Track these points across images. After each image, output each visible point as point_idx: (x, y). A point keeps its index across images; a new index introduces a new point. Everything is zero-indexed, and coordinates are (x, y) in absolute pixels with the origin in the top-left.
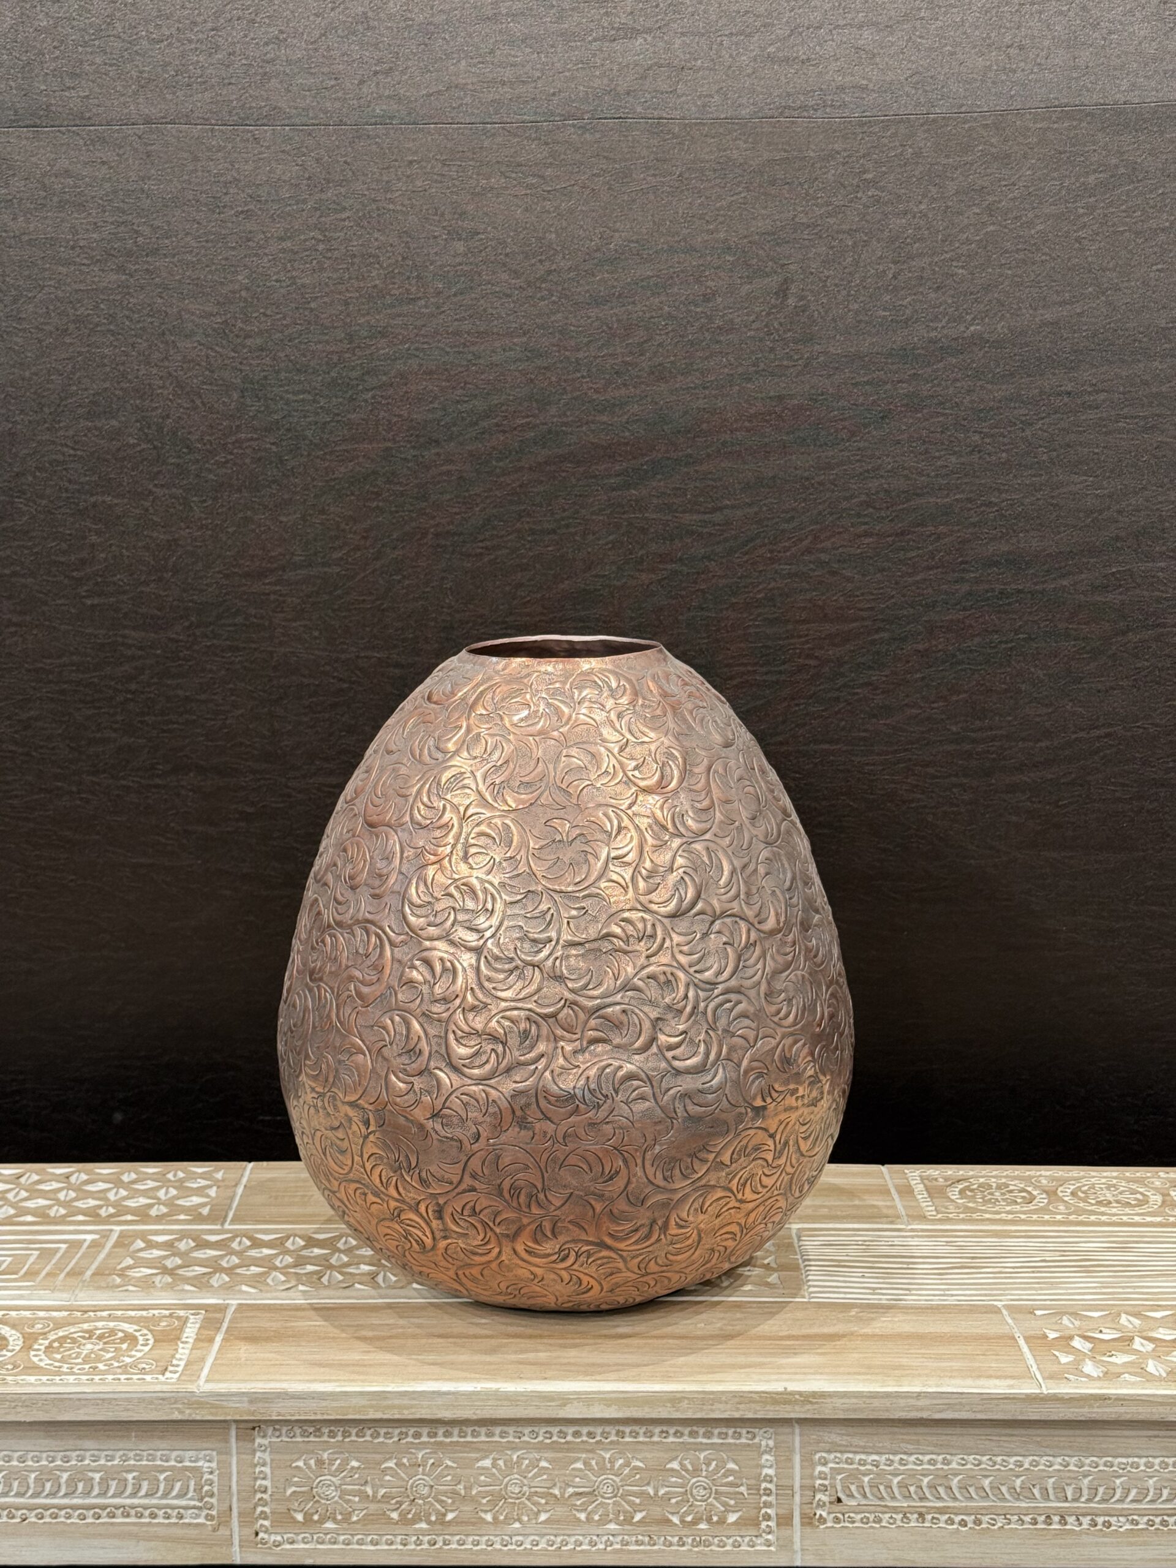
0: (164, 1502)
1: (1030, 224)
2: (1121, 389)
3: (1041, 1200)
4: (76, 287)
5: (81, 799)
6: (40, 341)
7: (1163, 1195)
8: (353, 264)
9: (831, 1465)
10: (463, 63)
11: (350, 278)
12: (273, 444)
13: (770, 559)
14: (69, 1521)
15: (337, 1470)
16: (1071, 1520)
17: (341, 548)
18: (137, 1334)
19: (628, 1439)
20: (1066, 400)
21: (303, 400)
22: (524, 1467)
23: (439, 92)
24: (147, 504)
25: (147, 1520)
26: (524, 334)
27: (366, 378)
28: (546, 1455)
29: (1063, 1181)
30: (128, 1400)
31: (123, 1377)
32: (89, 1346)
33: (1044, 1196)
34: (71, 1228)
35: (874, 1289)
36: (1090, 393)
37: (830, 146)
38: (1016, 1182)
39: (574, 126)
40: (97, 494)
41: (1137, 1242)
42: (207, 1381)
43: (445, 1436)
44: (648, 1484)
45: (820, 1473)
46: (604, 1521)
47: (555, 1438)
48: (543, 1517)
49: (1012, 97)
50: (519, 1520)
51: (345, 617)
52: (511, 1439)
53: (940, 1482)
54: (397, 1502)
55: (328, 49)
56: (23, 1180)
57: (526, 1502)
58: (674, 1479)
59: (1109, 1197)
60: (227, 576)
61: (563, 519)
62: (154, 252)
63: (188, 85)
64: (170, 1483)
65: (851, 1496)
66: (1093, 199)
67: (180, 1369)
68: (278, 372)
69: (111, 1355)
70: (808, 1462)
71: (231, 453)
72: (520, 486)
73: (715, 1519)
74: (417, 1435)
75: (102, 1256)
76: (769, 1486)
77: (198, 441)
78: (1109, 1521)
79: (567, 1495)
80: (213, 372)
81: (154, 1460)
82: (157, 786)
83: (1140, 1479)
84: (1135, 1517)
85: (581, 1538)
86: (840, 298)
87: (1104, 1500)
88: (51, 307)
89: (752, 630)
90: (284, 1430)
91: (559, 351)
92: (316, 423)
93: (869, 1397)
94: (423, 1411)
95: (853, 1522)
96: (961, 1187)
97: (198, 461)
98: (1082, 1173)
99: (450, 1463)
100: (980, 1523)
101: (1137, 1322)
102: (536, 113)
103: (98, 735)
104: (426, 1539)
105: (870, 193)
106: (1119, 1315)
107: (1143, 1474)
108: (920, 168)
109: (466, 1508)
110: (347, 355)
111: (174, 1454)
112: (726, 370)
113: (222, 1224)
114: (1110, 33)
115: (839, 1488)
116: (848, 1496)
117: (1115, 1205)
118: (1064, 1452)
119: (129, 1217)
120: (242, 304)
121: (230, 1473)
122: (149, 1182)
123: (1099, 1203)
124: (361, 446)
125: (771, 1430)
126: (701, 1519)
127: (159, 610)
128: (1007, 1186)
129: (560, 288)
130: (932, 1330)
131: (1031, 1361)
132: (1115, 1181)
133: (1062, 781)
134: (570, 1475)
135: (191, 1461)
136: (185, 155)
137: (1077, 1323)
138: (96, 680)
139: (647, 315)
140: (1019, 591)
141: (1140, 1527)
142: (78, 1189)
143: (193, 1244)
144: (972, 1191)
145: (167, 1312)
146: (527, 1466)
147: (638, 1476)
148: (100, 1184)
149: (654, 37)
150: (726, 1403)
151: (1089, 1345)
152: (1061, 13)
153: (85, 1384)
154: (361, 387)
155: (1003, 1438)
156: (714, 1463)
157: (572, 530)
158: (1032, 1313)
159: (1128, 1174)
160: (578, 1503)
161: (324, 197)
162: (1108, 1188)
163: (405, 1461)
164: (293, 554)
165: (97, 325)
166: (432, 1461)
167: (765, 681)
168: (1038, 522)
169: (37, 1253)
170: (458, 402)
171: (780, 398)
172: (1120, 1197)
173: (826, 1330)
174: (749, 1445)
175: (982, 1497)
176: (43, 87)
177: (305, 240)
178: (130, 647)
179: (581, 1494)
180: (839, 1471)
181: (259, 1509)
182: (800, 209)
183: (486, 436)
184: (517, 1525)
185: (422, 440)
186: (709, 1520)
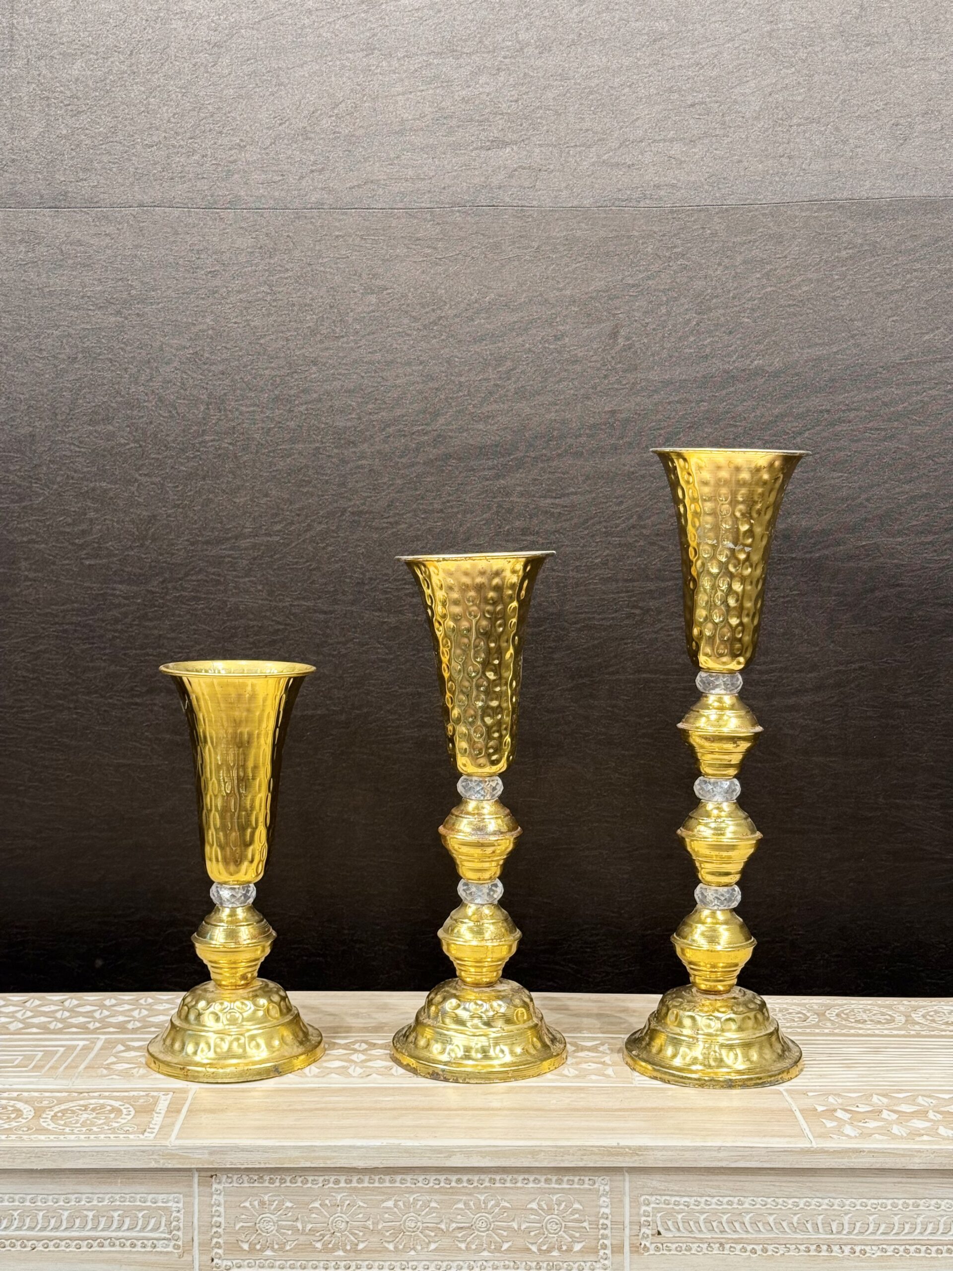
0: (142, 1234)
1: (798, 286)
2: (867, 408)
3: (813, 1019)
4: (82, 326)
5: (77, 713)
6: (56, 366)
7: (906, 1016)
8: (293, 311)
9: (653, 1205)
10: (377, 164)
11: (290, 321)
12: (230, 444)
13: (605, 533)
14: (68, 1250)
15: (274, 1210)
16: (836, 1248)
17: (280, 522)
19: (498, 1185)
20: (826, 416)
21: (254, 411)
22: (418, 1206)
23: (359, 186)
24: (133, 489)
25: (129, 1249)
26: (421, 363)
27: (301, 395)
28: (435, 1197)
29: (829, 1007)
30: (116, 1152)
32: (85, 1116)
33: (815, 1016)
34: (67, 1037)
36: (844, 411)
37: (649, 228)
38: (794, 1007)
39: (459, 211)
40: (95, 481)
41: (887, 1048)
42: (177, 1138)
43: (358, 1183)
44: (513, 1220)
45: (644, 1211)
46: (478, 1250)
47: (442, 1184)
48: (433, 1246)
49: (783, 193)
50: (414, 1249)
51: (282, 575)
52: (408, 1185)
53: (735, 1218)
54: (321, 1235)
55: (277, 153)
56: (28, 1004)
57: (420, 1235)
58: (533, 1217)
59: (865, 1017)
60: (192, 544)
61: (448, 502)
62: (143, 301)
63: (172, 179)
64: (147, 1218)
65: (668, 1230)
66: (844, 269)
68: (234, 391)
69: (102, 1121)
70: (635, 1201)
71: (198, 451)
72: (416, 477)
73: (564, 1248)
74: (337, 1182)
75: (92, 1055)
76: (606, 1222)
77: (174, 441)
78: (864, 1250)
79: (451, 1229)
80: (186, 390)
81: (135, 1201)
82: (136, 704)
83: (888, 1216)
84: (884, 1246)
85: (461, 1263)
86: (657, 339)
87: (861, 1233)
88: (64, 341)
89: (592, 587)
90: (235, 1177)
91: (446, 376)
92: (263, 428)
93: (682, 1150)
94: (343, 1161)
95: (670, 1250)
97: (172, 457)
98: (845, 1002)
99: (362, 1204)
100: (767, 1251)
101: (885, 1100)
102: (431, 202)
103: (91, 665)
104: (342, 1264)
105: (679, 263)
106: (872, 1095)
107: (889, 1212)
108: (716, 245)
109: (372, 1240)
110: (287, 378)
111: (151, 1196)
112: (572, 392)
114: (856, 147)
115: (659, 1223)
116: (666, 1229)
117: (869, 1023)
118: (830, 1195)
119: (111, 1030)
120: (208, 340)
121: (193, 1212)
122: (126, 1005)
123: (857, 1022)
124: (296, 446)
125: (608, 1178)
126: (554, 1247)
127: (141, 569)
128: (787, 1010)
129: (448, 330)
130: (729, 1105)
131: (804, 1125)
132: (869, 1007)
133: (827, 703)
134: (454, 1213)
135: (163, 1202)
136: (169, 230)
137: (840, 1101)
138: (91, 622)
139: (514, 350)
140: (793, 559)
141: (888, 1254)
142: (70, 1010)
145: (144, 1093)
146: (421, 1206)
147: (505, 1214)
148: (88, 1007)
149: (519, 148)
150: (573, 1155)
151: (850, 1116)
152: (820, 132)
153: (83, 1141)
154: (297, 402)
155: (784, 1184)
156: (564, 1204)
157: (455, 510)
158: (805, 1093)
159: (879, 1002)
160: (460, 1235)
161: (272, 261)
162: (864, 1012)
163: (327, 1202)
164: (244, 527)
165: (99, 355)
166: (348, 1202)
168: (807, 506)
169: (41, 1054)
170: (370, 413)
171: (613, 412)
172: (873, 1018)
174: (590, 1189)
175: (768, 1231)
176: (63, 179)
177: (257, 293)
178: (118, 596)
179: (462, 1228)
180: (659, 1210)
181: (215, 1240)
182: (627, 273)
183: (391, 439)
184: (413, 1253)
185: (342, 442)
186: (560, 1249)
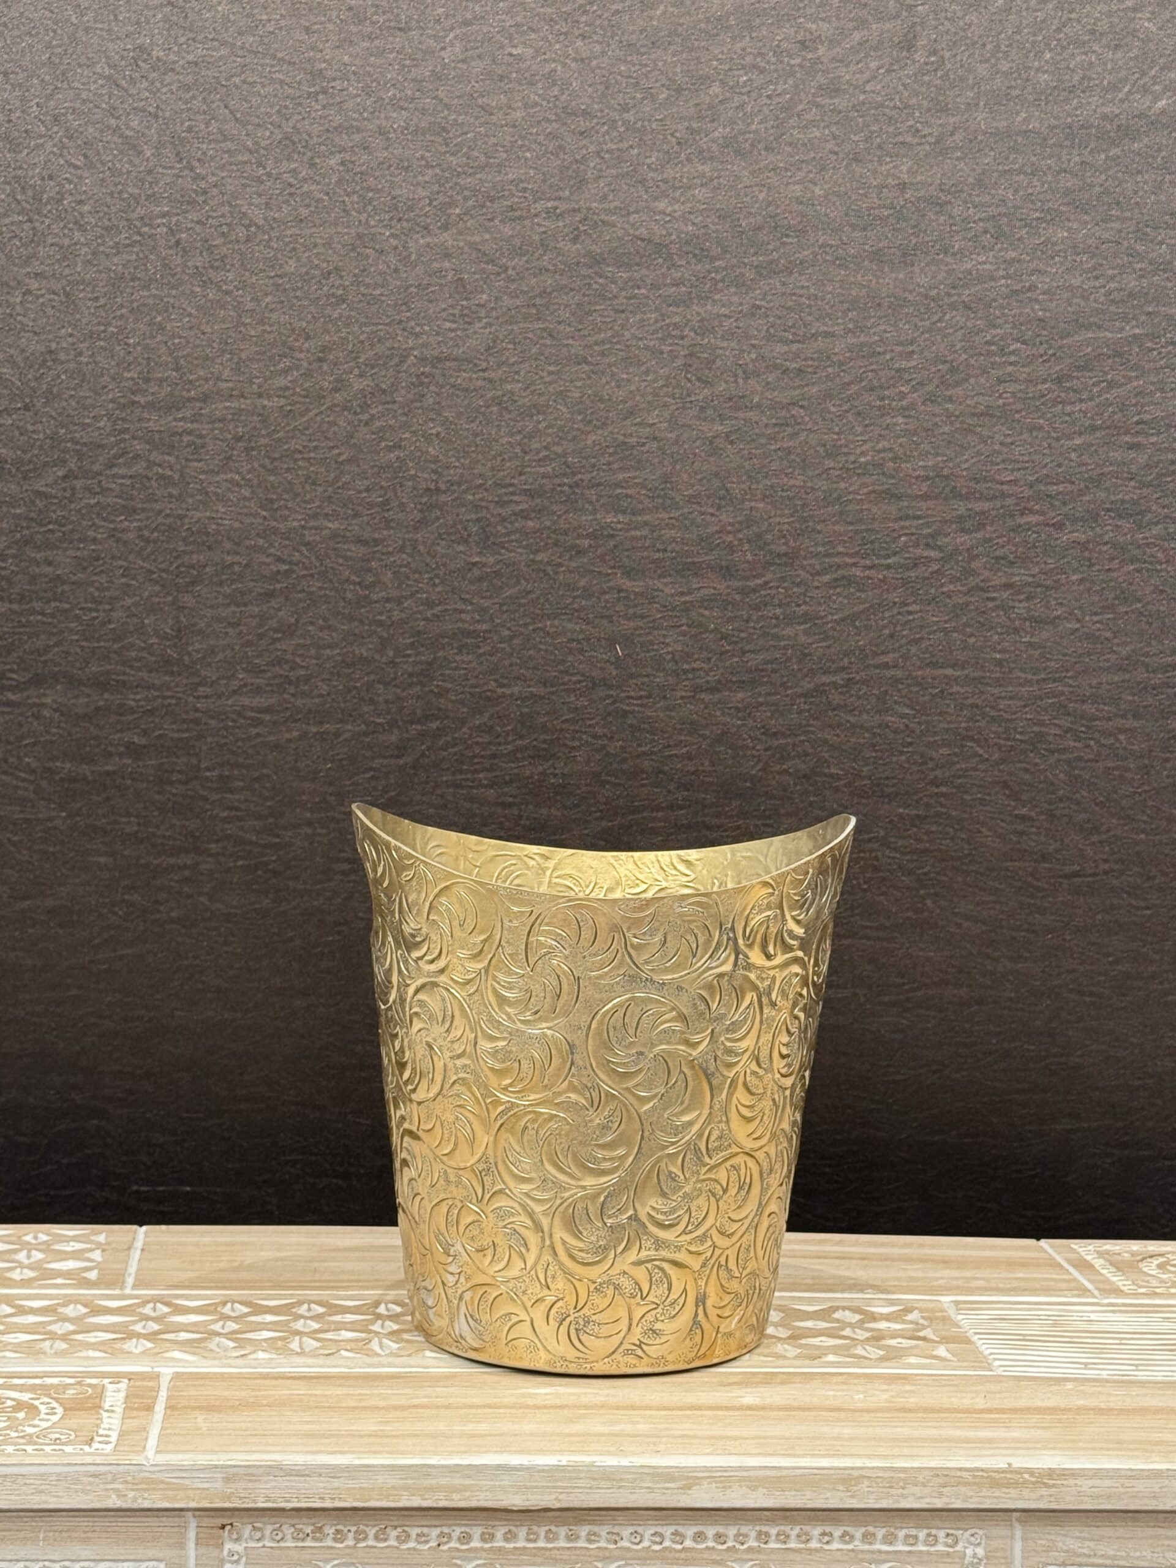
19: (773, 1545)
30: (41, 1476)
31: (29, 1448)
43: (506, 1540)
47: (667, 1543)
52: (603, 1544)
67: (112, 1439)
74: (465, 1538)
90: (269, 1528)
93: (1130, 1478)
96: (1156, 1262)
113: (122, 1289)
125: (981, 1532)
145: (72, 1381)
150: (924, 1485)
167: (869, 578)
173: (1040, 1403)
174: (948, 1554)
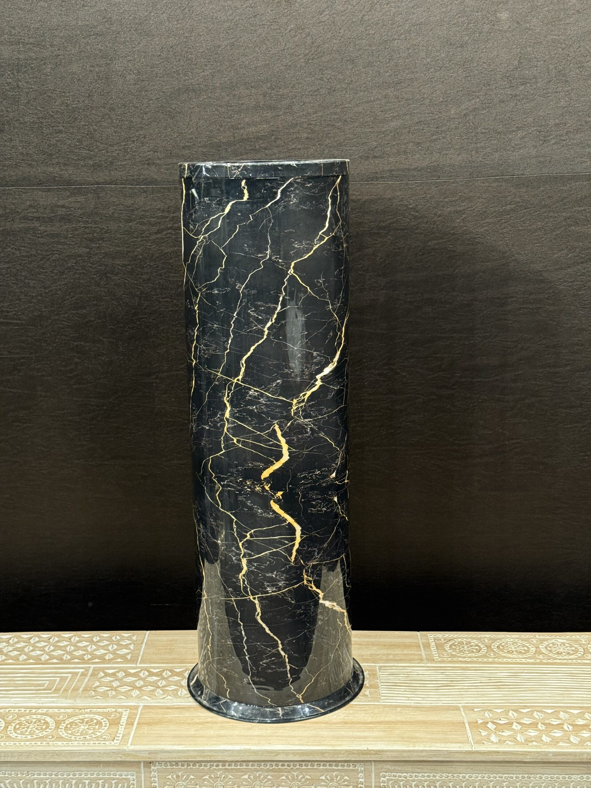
2: (522, 296)
3: (484, 650)
4: (68, 254)
5: (73, 470)
7: (536, 648)
9: (387, 778)
15: (185, 779)
18: (102, 721)
19: (304, 767)
22: (261, 778)
24: (100, 345)
28: (270, 774)
29: (494, 640)
31: (97, 742)
32: (82, 727)
33: (485, 648)
34: (73, 666)
35: (409, 697)
37: (394, 194)
38: (474, 640)
40: (78, 341)
41: (522, 673)
42: (131, 745)
43: (229, 766)
44: (312, 785)
45: (383, 781)
49: (472, 172)
52: (256, 767)
53: (432, 784)
56: (51, 640)
58: (323, 783)
59: (513, 648)
60: (134, 376)
64: (117, 784)
67: (120, 738)
68: (155, 289)
69: (91, 731)
70: (378, 776)
74: (217, 766)
75: (86, 680)
76: (362, 786)
81: (110, 775)
90: (163, 764)
93: (402, 752)
94: (220, 757)
96: (451, 643)
98: (503, 636)
99: (231, 777)
101: (515, 714)
106: (509, 711)
107: (514, 781)
108: (433, 203)
111: (118, 773)
113: (136, 664)
115: (390, 787)
117: (515, 653)
118: (482, 772)
119: (97, 660)
120: (139, 261)
121: (141, 780)
122: (105, 641)
123: (508, 652)
125: (363, 765)
127: (105, 390)
128: (470, 643)
130: (430, 719)
131: (470, 735)
132: (516, 640)
134: (280, 782)
135: (125, 776)
137: (491, 715)
142: (75, 646)
143: (124, 674)
144: (455, 645)
145: (114, 710)
146: (263, 778)
147: (308, 782)
148: (84, 642)
151: (494, 726)
153: (81, 746)
156: (339, 777)
158: (473, 710)
159: (522, 636)
162: (513, 644)
163: (213, 776)
164: (163, 366)
166: (223, 776)
169: (58, 679)
171: (374, 300)
172: (518, 649)
173: (387, 719)
180: (391, 780)
